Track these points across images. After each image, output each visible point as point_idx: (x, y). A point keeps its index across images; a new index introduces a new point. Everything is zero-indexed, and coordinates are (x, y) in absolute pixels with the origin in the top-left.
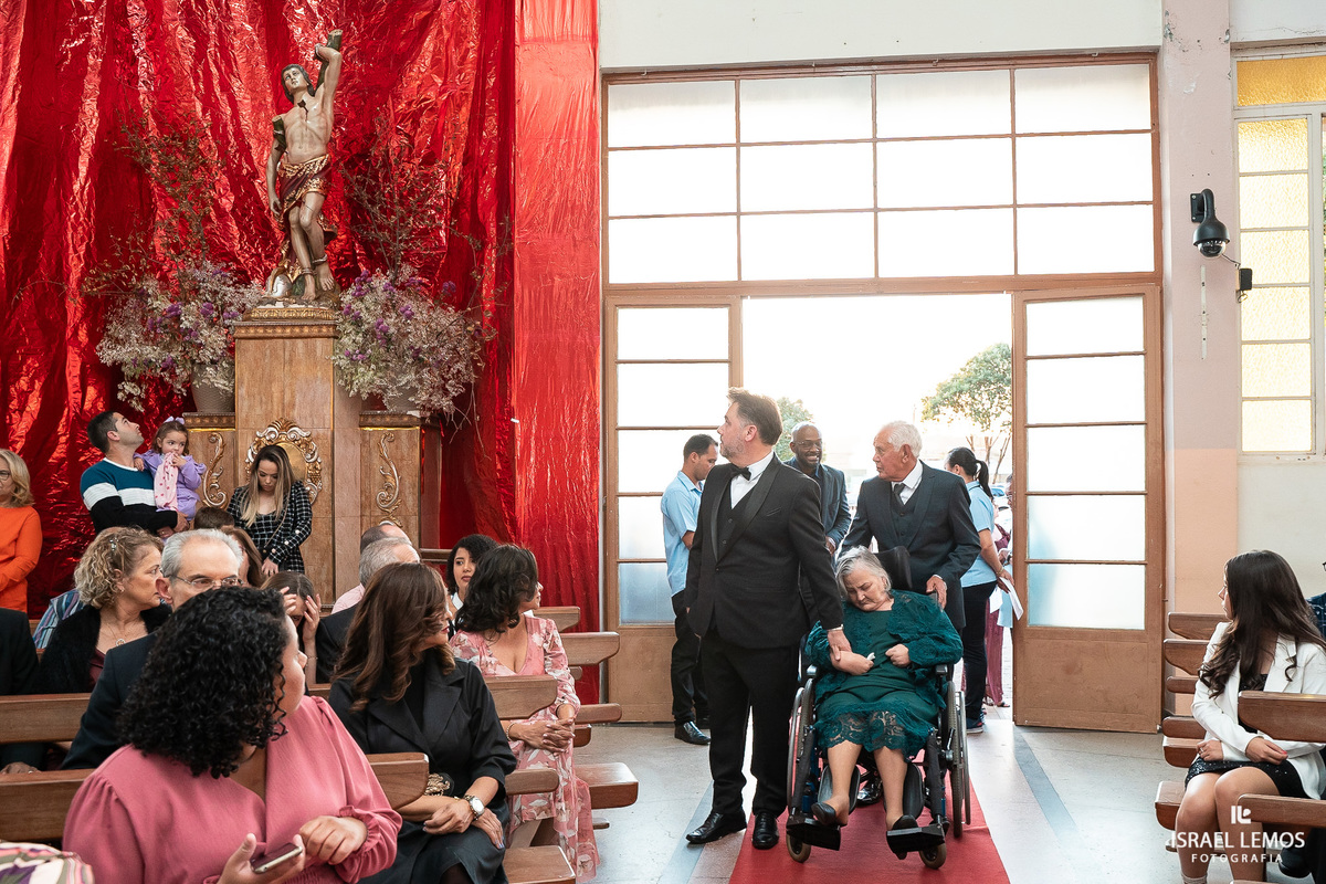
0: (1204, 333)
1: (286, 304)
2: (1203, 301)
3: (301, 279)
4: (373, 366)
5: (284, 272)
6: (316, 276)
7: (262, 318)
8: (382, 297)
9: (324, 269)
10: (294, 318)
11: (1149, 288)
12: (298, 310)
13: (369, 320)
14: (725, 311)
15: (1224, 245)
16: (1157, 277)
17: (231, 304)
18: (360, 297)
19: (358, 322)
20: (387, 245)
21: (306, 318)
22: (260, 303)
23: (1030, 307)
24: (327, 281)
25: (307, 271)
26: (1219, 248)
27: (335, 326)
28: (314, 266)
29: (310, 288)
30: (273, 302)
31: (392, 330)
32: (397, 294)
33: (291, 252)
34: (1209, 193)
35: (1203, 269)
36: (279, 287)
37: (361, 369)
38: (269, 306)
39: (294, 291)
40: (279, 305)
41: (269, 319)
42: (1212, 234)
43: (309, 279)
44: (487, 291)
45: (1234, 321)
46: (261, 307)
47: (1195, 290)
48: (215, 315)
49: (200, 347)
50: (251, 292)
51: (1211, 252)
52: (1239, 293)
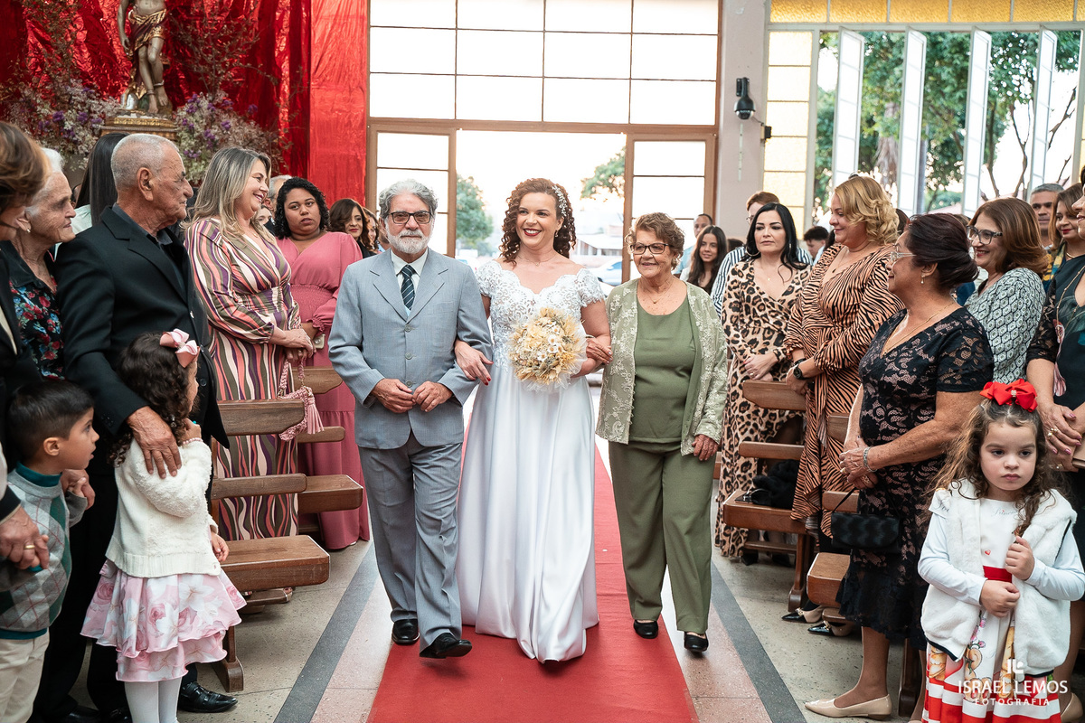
0: (740, 165)
1: (139, 115)
2: (741, 145)
3: (146, 96)
4: (203, 162)
5: (133, 91)
6: (156, 95)
7: (122, 125)
8: (206, 113)
9: (162, 91)
10: (145, 126)
11: (710, 136)
12: (148, 120)
13: (200, 130)
14: (446, 138)
15: (752, 112)
16: (714, 129)
17: (95, 112)
18: (191, 113)
19: (191, 130)
20: (206, 75)
21: (154, 126)
22: (119, 113)
23: (636, 143)
24: (164, 99)
25: (151, 92)
26: (749, 115)
27: (175, 133)
28: (155, 88)
29: (153, 104)
30: (129, 113)
31: (217, 138)
32: (218, 111)
33: (138, 78)
34: (746, 79)
35: (742, 126)
36: (130, 103)
37: (196, 164)
38: (126, 116)
39: (142, 105)
40: (134, 116)
41: (127, 125)
42: (746, 107)
43: (153, 98)
44: (284, 114)
45: (760, 158)
46: (120, 117)
47: (735, 138)
48: (85, 120)
49: (76, 143)
50: (109, 105)
51: (745, 116)
52: (763, 141)
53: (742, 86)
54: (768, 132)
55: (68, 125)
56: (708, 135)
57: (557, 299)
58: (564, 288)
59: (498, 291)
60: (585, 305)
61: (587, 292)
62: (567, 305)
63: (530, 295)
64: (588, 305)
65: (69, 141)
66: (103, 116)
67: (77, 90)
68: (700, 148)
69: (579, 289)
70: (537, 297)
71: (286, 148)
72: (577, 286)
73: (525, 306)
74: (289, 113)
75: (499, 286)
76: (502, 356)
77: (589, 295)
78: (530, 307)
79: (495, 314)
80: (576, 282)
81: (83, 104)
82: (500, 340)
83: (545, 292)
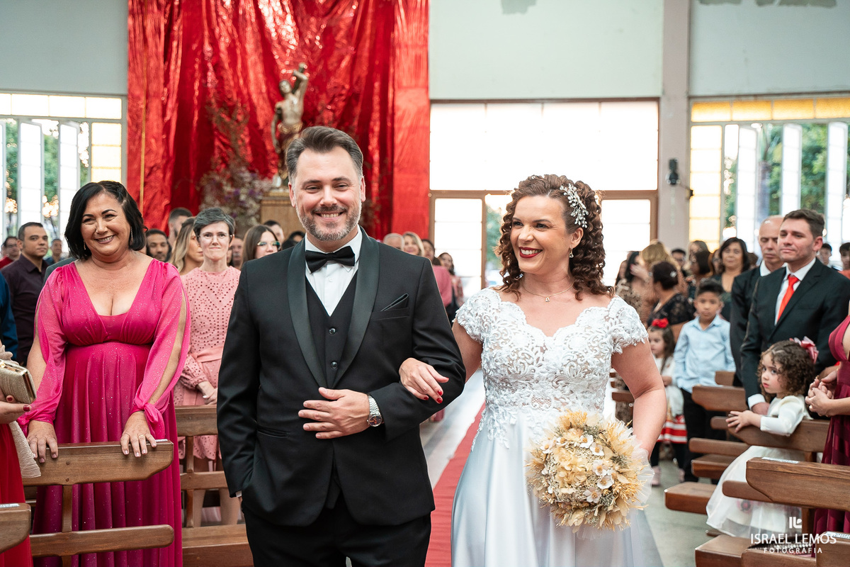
0: (673, 215)
2: (673, 203)
3: (287, 179)
5: (280, 174)
7: (273, 196)
14: (481, 200)
15: (679, 181)
16: (656, 193)
17: (257, 189)
22: (271, 189)
26: (677, 183)
30: (278, 188)
34: (675, 160)
35: (672, 190)
36: (278, 182)
38: (276, 191)
39: (285, 184)
42: (675, 177)
44: (375, 188)
45: (686, 210)
46: (272, 191)
47: (669, 198)
48: (251, 194)
49: (246, 209)
50: (265, 184)
51: (673, 184)
52: (688, 199)
53: (673, 164)
54: (691, 193)
55: (243, 197)
56: (653, 196)
57: (579, 344)
58: (589, 327)
59: (493, 331)
60: (620, 351)
61: (623, 332)
62: (594, 354)
63: (539, 337)
64: (624, 349)
65: (241, 207)
66: (262, 191)
67: (247, 175)
68: (646, 205)
69: (611, 329)
70: (549, 341)
71: (378, 209)
72: (608, 324)
73: (532, 354)
74: (379, 186)
75: (495, 324)
76: (496, 424)
77: (626, 336)
78: (540, 355)
79: (488, 363)
80: (607, 318)
81: (250, 183)
82: (496, 401)
83: (562, 333)
